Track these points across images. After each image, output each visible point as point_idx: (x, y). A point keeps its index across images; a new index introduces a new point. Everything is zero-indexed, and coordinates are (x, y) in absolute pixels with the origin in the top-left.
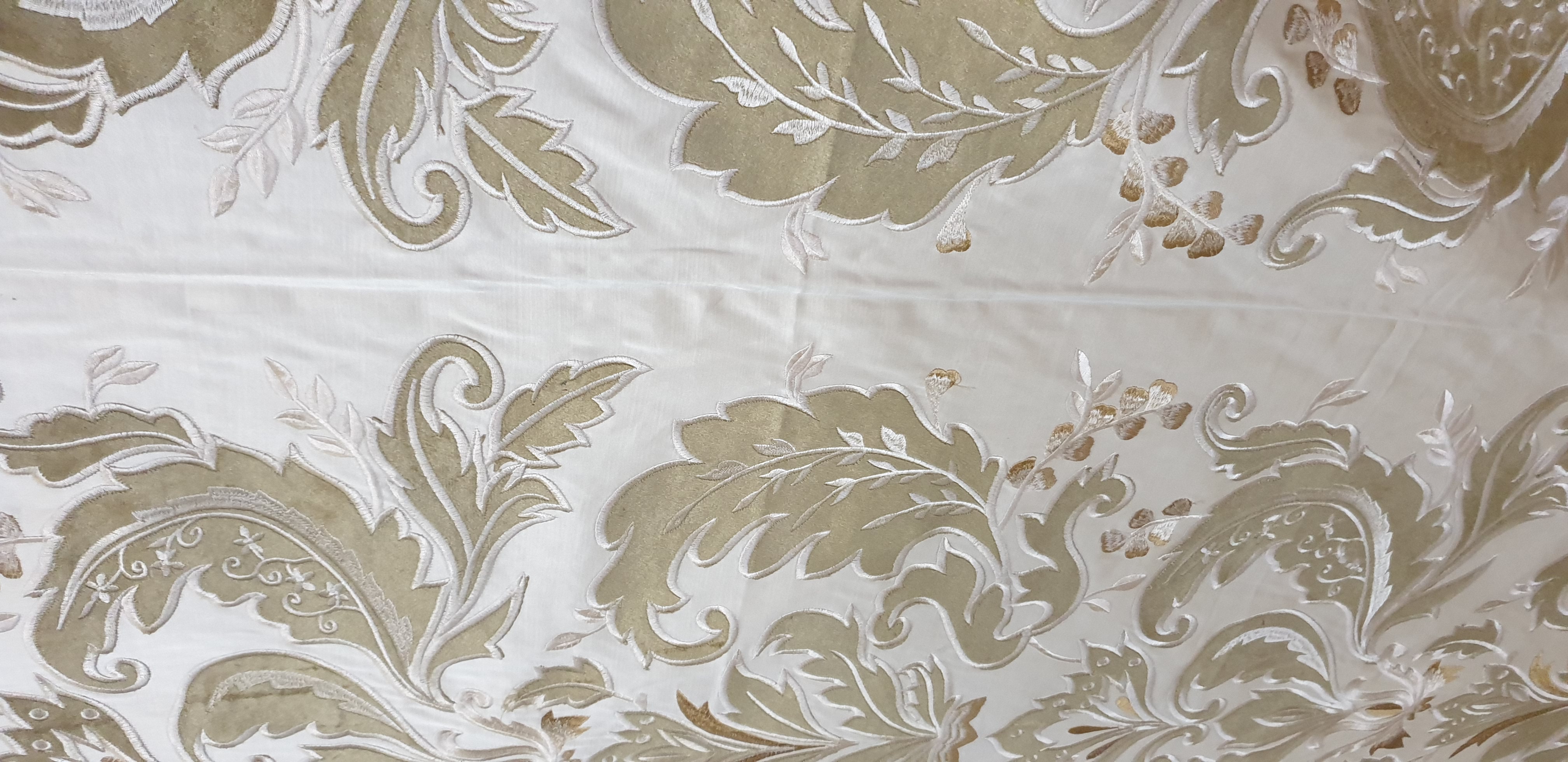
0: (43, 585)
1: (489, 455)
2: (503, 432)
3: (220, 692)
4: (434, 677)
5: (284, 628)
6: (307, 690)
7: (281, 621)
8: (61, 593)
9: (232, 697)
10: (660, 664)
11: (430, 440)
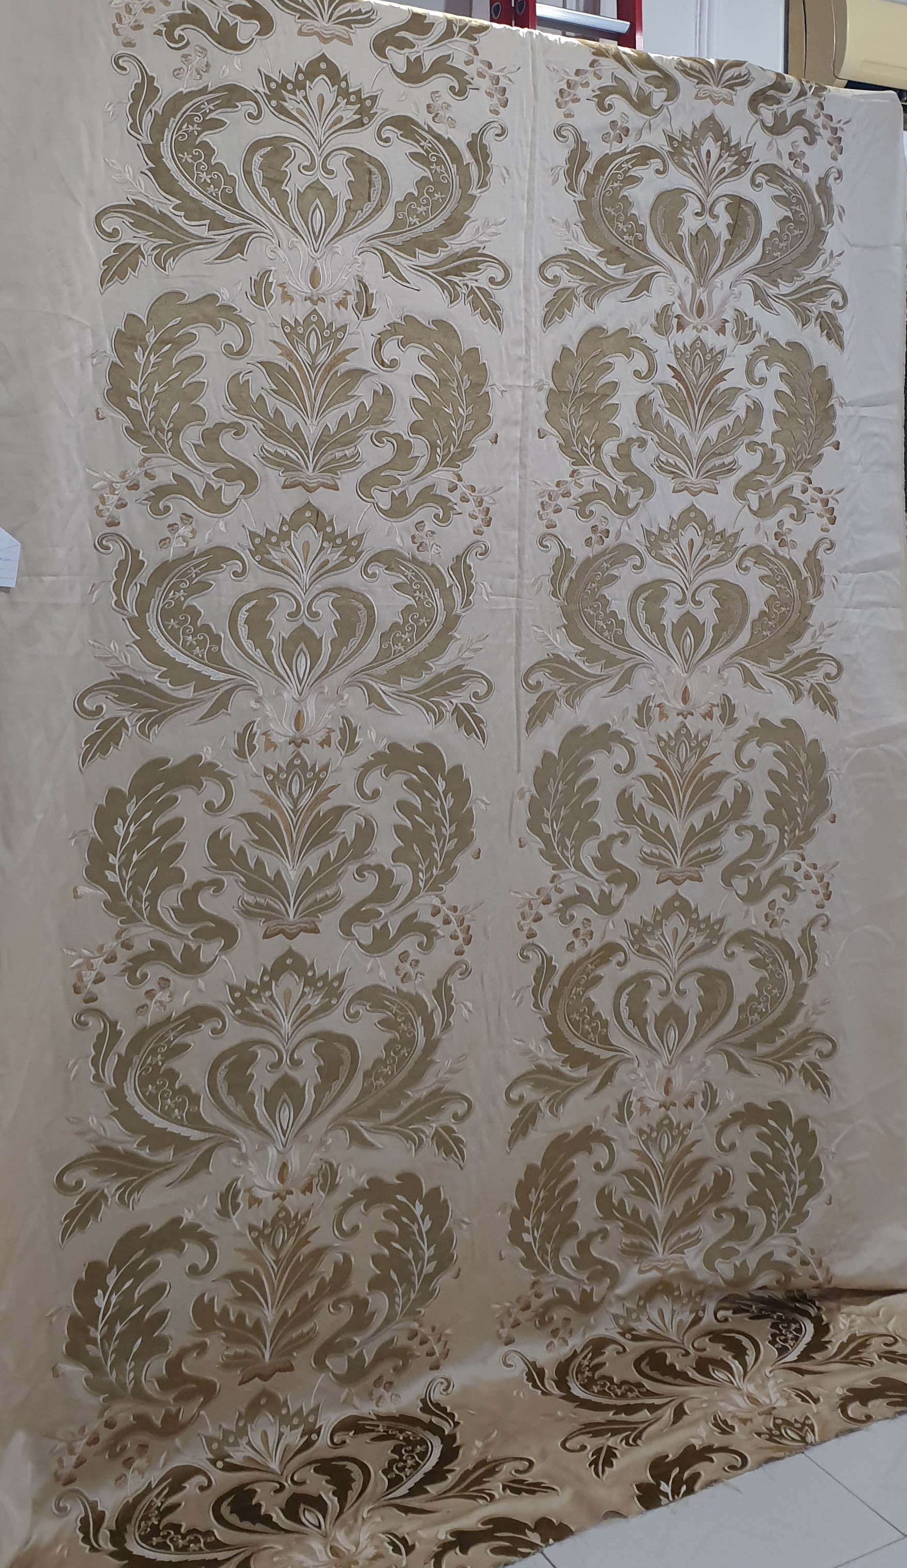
0: (429, 126)
1: (469, 283)
2: (479, 288)
3: (374, 169)
4: (373, 250)
5: (402, 199)
6: (370, 201)
7: (405, 199)
8: (424, 130)
9: (370, 173)
10: (373, 340)
11: (477, 263)
